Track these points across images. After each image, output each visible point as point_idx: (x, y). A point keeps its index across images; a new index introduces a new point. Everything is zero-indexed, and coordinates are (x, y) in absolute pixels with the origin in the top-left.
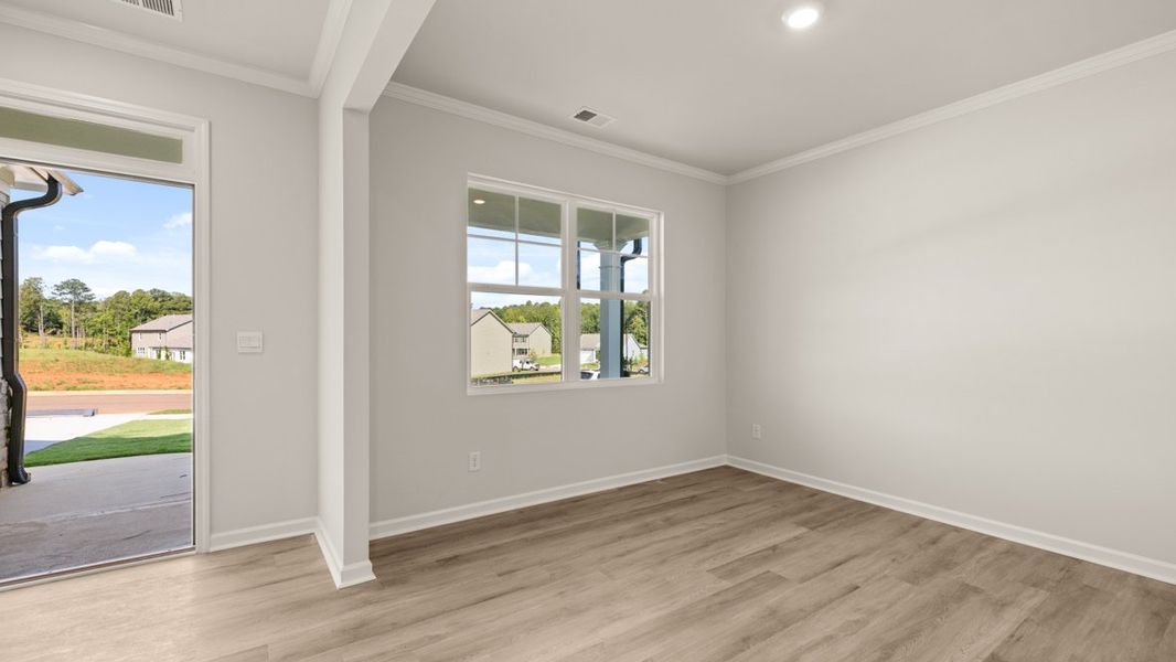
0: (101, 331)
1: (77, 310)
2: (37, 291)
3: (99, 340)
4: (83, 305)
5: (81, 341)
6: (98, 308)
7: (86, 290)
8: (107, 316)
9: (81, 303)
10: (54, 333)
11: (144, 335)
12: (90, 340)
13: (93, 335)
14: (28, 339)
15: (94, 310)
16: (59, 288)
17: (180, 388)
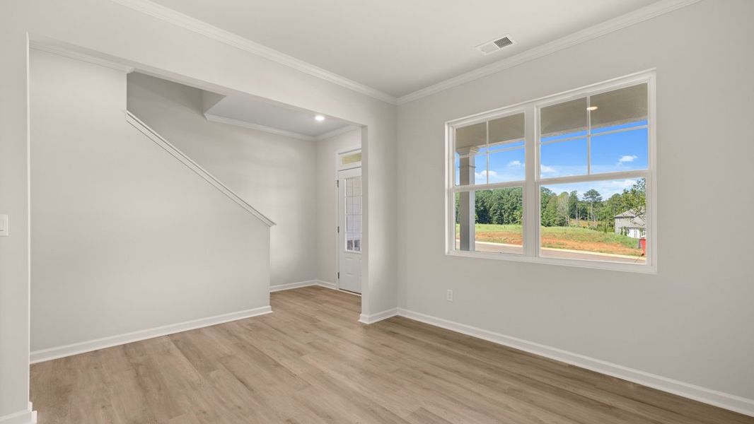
0: (605, 217)
1: (594, 207)
2: (575, 197)
3: (604, 223)
4: (597, 203)
5: (595, 223)
6: (604, 205)
7: (598, 195)
8: (608, 209)
9: (596, 202)
10: (583, 219)
11: (621, 220)
12: (600, 222)
13: (602, 220)
14: (572, 222)
15: (602, 206)
16: (586, 195)
17: (601, 252)
